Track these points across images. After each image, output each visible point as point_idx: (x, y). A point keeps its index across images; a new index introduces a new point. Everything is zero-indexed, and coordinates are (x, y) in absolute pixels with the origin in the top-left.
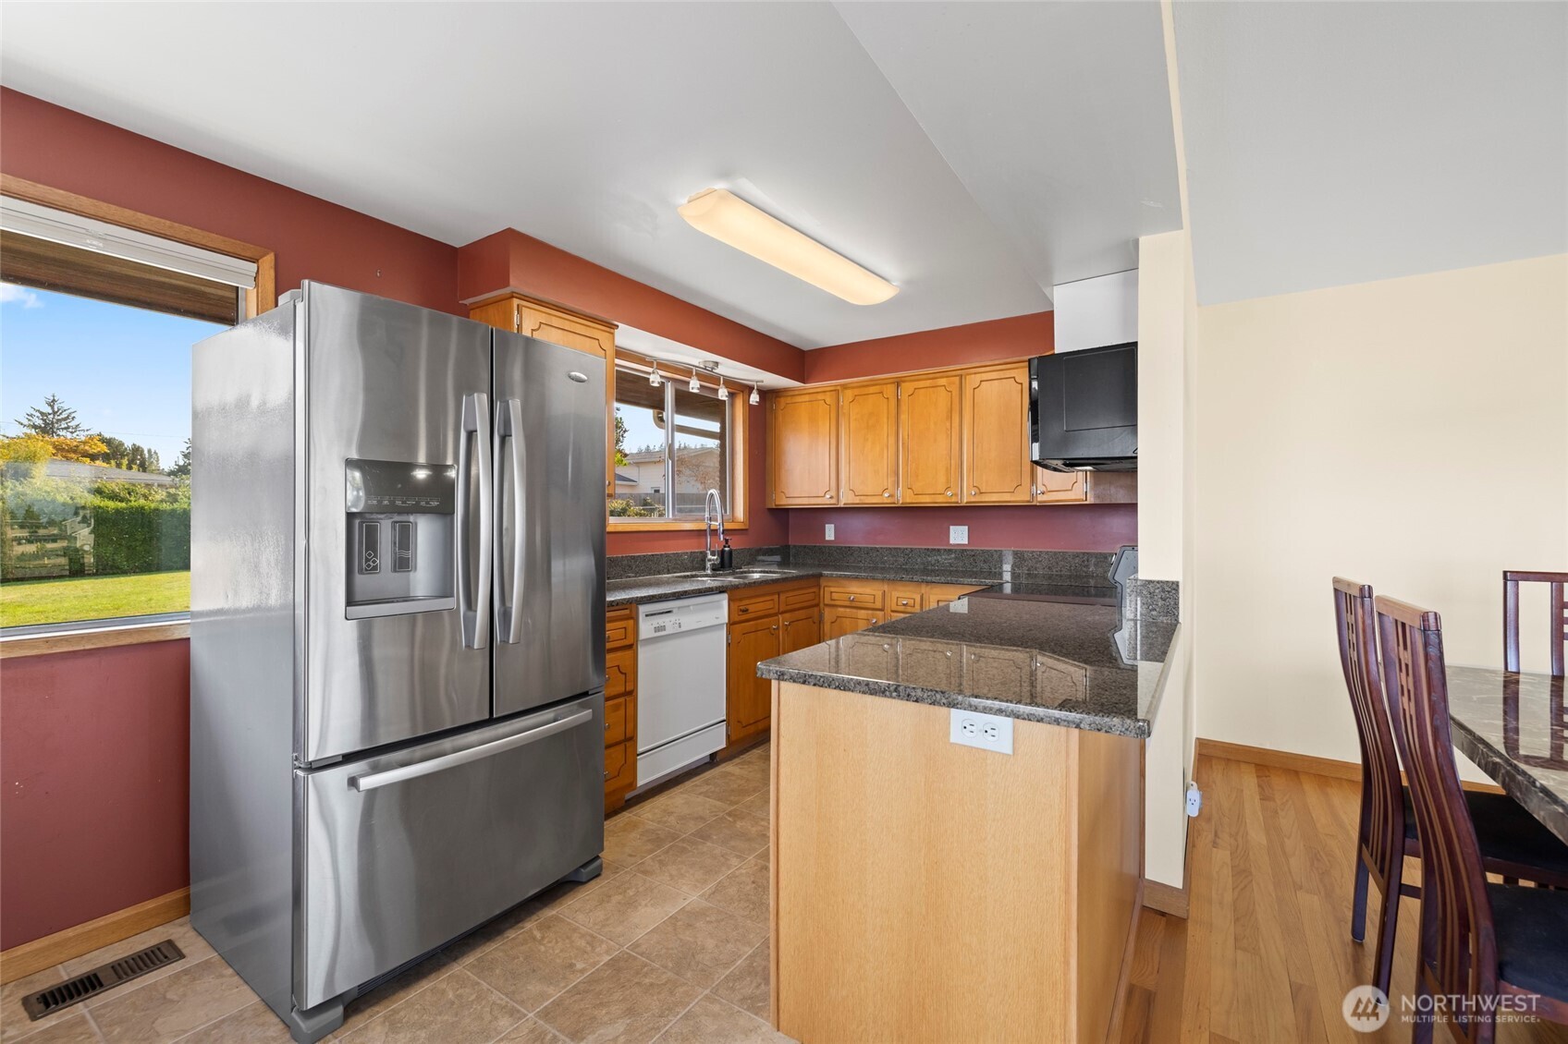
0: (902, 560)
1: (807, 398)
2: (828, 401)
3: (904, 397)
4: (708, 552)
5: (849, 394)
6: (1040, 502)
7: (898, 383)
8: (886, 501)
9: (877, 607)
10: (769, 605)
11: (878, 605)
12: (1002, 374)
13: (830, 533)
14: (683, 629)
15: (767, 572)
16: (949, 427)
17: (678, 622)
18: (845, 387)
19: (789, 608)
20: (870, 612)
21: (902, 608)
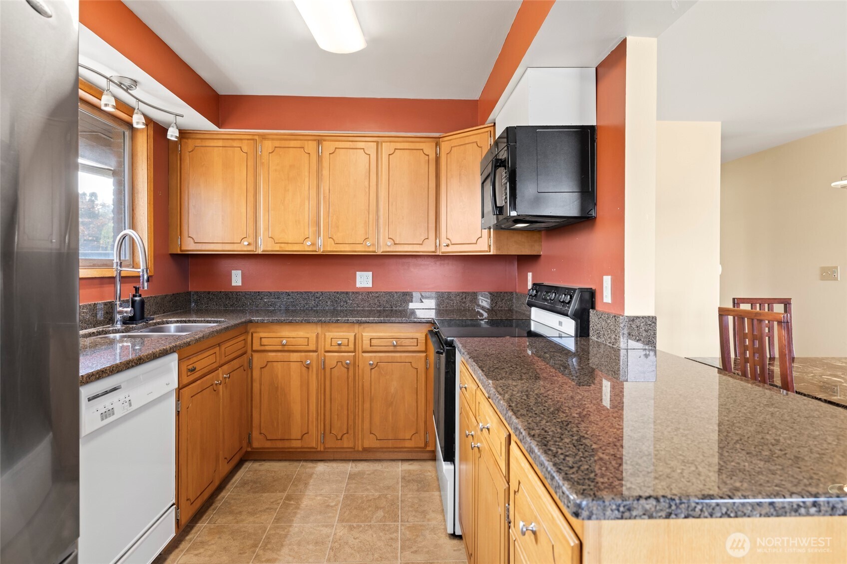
0: (313, 302)
1: (220, 143)
2: (245, 149)
3: (326, 155)
4: (118, 303)
5: (268, 145)
6: (443, 253)
7: (319, 141)
8: (307, 249)
9: (311, 349)
10: (212, 359)
11: (312, 347)
12: (412, 146)
13: (237, 279)
14: (135, 406)
15: (185, 322)
16: (367, 186)
17: (127, 400)
18: (264, 137)
19: (227, 359)
20: (303, 354)
21: (336, 348)
